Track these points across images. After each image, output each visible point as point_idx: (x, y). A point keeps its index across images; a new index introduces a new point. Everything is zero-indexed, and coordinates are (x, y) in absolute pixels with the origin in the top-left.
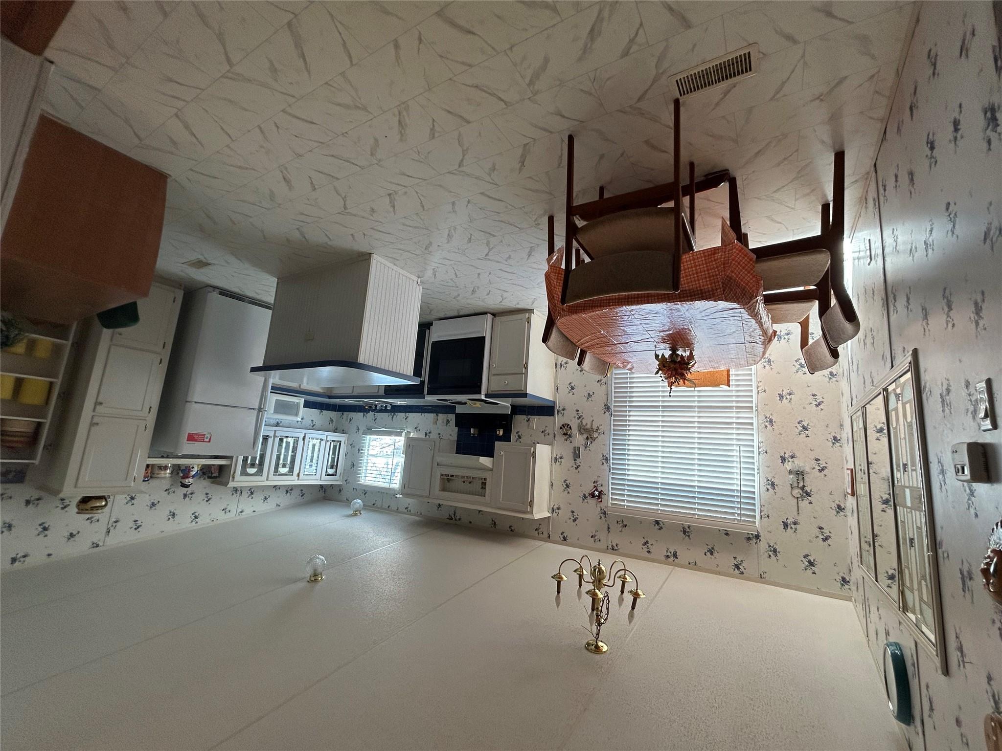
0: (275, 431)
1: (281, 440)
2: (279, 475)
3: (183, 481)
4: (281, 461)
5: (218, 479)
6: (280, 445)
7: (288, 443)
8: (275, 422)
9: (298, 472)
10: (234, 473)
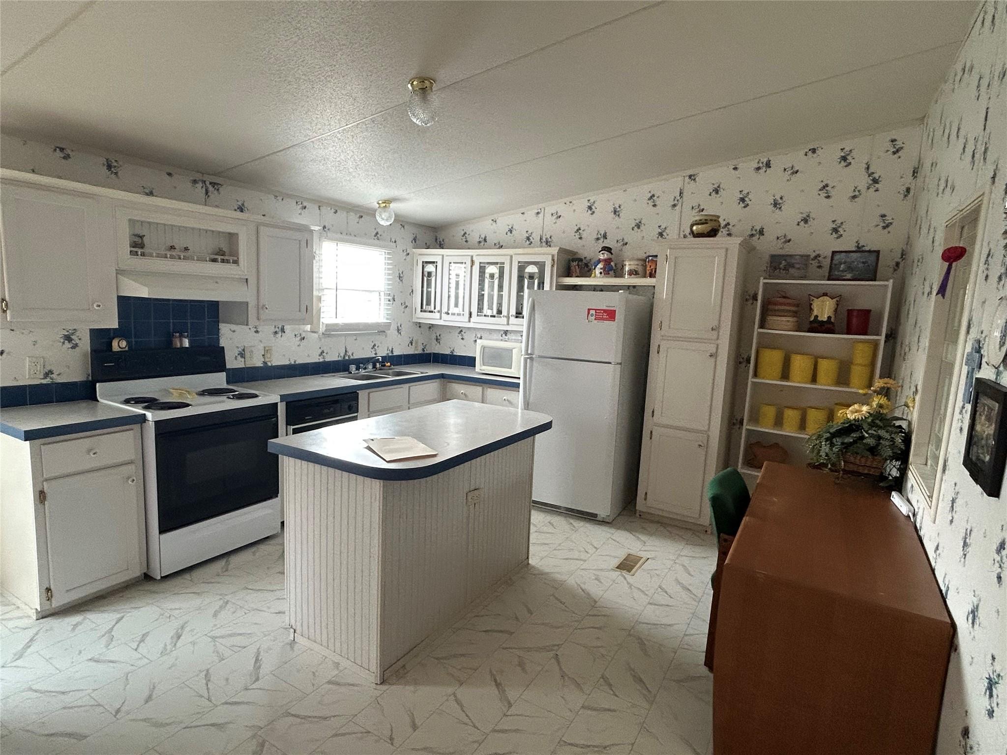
0: (508, 324)
1: (499, 312)
2: (497, 263)
3: (610, 256)
4: (496, 282)
5: (571, 258)
6: (500, 304)
7: (491, 308)
8: (509, 336)
9: (474, 267)
10: (553, 266)
